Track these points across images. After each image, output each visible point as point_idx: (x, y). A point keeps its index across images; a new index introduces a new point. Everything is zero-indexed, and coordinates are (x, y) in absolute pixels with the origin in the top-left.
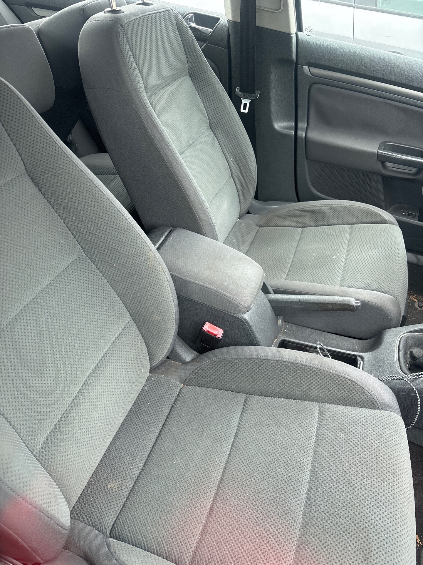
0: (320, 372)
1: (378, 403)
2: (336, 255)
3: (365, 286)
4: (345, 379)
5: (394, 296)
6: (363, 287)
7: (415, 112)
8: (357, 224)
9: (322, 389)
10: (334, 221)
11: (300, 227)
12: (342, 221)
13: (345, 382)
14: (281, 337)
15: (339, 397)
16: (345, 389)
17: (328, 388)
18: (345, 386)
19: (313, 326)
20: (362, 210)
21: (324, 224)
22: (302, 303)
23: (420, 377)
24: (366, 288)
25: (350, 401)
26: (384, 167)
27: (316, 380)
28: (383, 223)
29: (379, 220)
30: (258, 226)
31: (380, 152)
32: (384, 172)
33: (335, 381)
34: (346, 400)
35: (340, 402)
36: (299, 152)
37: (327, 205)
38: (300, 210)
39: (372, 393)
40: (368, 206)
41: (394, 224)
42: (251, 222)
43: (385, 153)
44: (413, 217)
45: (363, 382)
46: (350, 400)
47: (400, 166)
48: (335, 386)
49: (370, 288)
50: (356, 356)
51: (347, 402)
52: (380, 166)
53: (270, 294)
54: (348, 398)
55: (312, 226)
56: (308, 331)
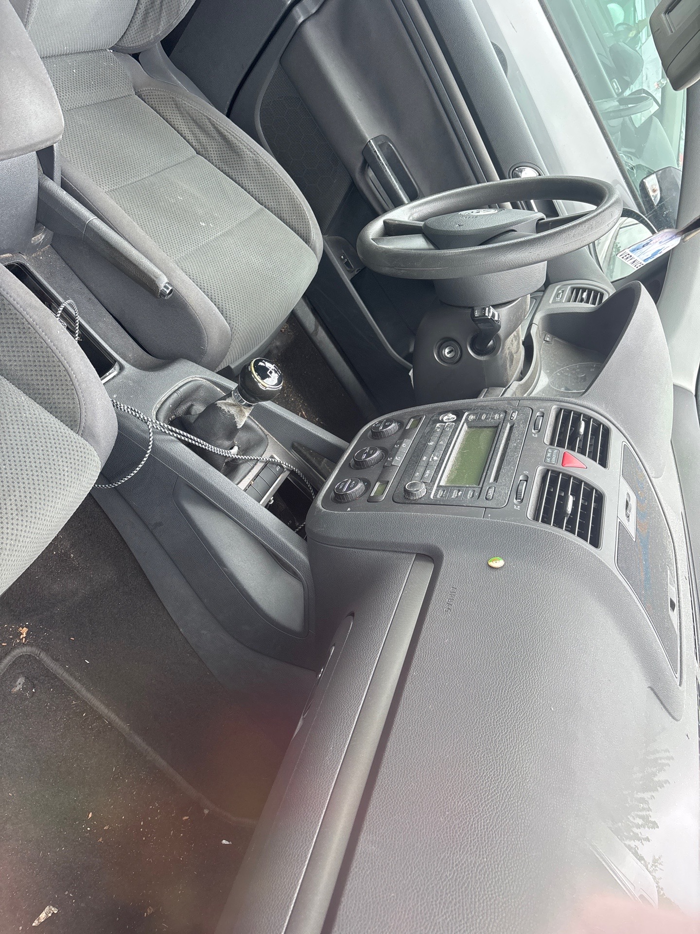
0: (30, 330)
1: (83, 424)
2: (208, 224)
3: (206, 288)
4: (60, 364)
5: (232, 328)
6: (202, 287)
7: (445, 132)
8: (272, 212)
9: (15, 356)
10: (246, 183)
11: (195, 150)
12: (256, 192)
13: (57, 369)
14: (24, 259)
15: (32, 382)
16: (49, 378)
17: (25, 361)
18: (53, 373)
19: (92, 286)
20: (292, 200)
21: (230, 174)
22: (90, 229)
23: (171, 433)
24: (206, 290)
25: (45, 398)
26: (363, 170)
27: (16, 337)
28: (303, 240)
29: (302, 232)
30: (135, 90)
31: (371, 144)
32: (358, 176)
33: (43, 357)
34: (40, 394)
35: (29, 390)
36: (276, 39)
37: (254, 152)
38: (213, 125)
39: (83, 407)
40: (304, 202)
41: (315, 253)
42: (129, 75)
43: (375, 151)
44: (348, 271)
45: (84, 385)
46: (46, 396)
47: (381, 189)
48: (37, 363)
49: (210, 294)
50: (115, 361)
51: (40, 396)
52: (359, 165)
53: (52, 179)
54: (45, 392)
55: (212, 163)
56: (77, 285)
